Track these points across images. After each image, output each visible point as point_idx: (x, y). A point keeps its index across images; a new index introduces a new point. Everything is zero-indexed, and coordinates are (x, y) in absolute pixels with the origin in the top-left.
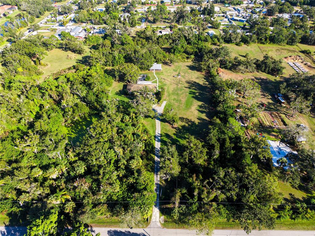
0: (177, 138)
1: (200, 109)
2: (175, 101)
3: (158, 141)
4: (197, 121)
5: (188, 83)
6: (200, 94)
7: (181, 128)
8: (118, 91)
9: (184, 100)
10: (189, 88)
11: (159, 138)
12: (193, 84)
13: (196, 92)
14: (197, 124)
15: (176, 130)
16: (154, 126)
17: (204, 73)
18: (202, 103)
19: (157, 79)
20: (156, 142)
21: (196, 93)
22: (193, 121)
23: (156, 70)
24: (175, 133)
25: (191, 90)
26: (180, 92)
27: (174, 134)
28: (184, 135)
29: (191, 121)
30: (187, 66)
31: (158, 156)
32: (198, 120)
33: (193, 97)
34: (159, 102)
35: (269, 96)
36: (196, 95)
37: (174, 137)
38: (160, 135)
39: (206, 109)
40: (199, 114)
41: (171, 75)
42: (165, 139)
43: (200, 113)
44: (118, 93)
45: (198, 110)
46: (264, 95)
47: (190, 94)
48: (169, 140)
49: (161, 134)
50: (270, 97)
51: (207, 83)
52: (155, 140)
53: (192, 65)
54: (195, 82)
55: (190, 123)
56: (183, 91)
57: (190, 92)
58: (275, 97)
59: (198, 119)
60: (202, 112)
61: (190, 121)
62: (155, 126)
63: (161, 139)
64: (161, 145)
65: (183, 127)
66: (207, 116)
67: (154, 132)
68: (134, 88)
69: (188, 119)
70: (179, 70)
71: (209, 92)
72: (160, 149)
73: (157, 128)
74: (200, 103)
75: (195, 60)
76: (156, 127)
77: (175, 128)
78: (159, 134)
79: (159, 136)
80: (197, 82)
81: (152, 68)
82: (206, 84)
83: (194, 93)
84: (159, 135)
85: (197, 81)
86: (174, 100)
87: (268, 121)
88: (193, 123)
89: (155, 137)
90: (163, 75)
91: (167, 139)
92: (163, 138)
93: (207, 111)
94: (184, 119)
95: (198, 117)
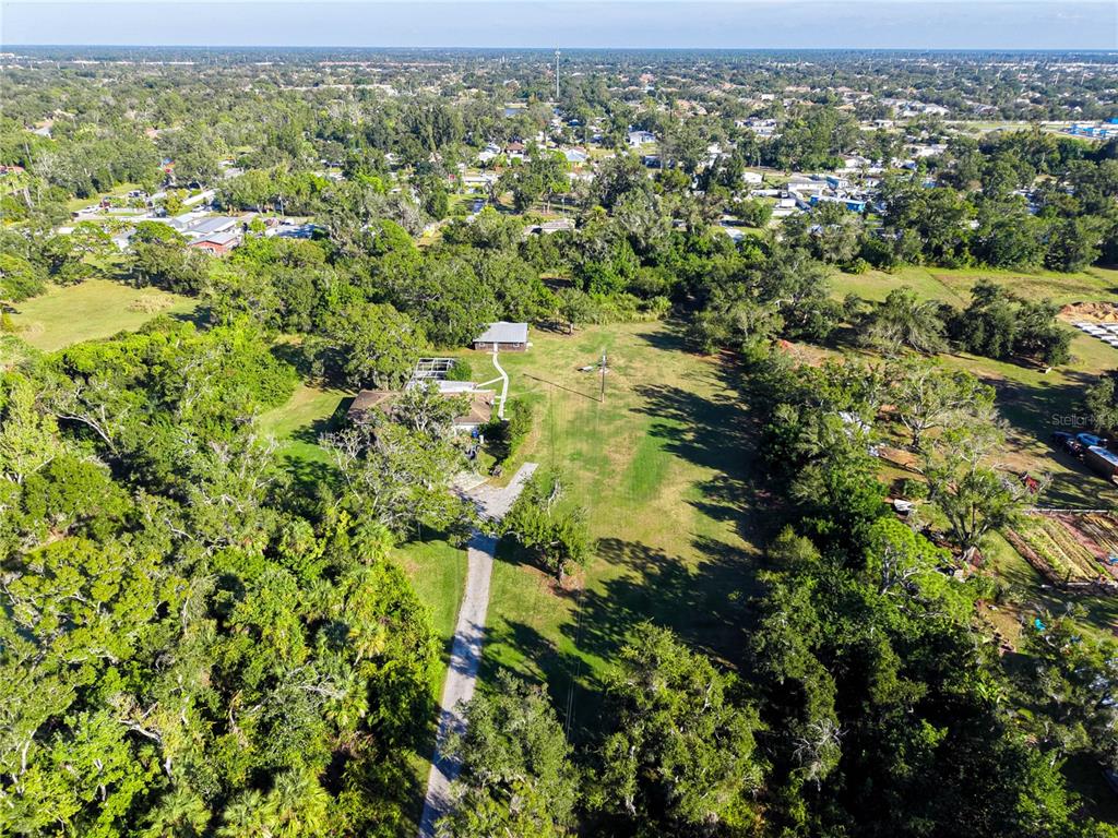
0: (576, 652)
1: (706, 501)
2: (579, 464)
3: (462, 670)
4: (692, 560)
5: (646, 392)
6: (702, 436)
7: (604, 593)
8: (307, 423)
9: (622, 460)
10: (651, 412)
11: (475, 650)
12: (665, 397)
13: (684, 426)
14: (693, 570)
15: (579, 603)
16: (453, 585)
17: (715, 357)
18: (716, 472)
19: (506, 379)
20: (452, 674)
21: (683, 431)
22: (670, 556)
23: (502, 344)
24: (569, 619)
26: (605, 428)
27: (565, 629)
28: (621, 633)
29: (663, 558)
30: (642, 336)
31: (447, 769)
32: (698, 553)
33: (670, 448)
34: (498, 468)
35: (1040, 444)
36: (682, 440)
37: (564, 645)
38: (480, 635)
39: (734, 498)
40: (699, 521)
41: (567, 365)
42: (509, 656)
43: (706, 519)
44: (306, 433)
45: (701, 507)
46: (1015, 441)
47: (653, 434)
48: (533, 665)
49: (487, 631)
50: (1044, 448)
51: (734, 394)
52: (447, 662)
53: (661, 330)
54: (677, 391)
55: (655, 569)
56: (619, 423)
57: (655, 426)
58: (1068, 448)
59: (696, 545)
60: (717, 514)
61: (658, 559)
62: (463, 579)
63: (485, 657)
65: (619, 587)
66: (744, 532)
67: (451, 615)
69: (645, 550)
70: (603, 349)
71: (743, 430)
72: (466, 720)
73: (469, 589)
74: (706, 474)
75: (672, 316)
76: (462, 590)
77: (573, 595)
78: (475, 627)
79: (473, 640)
80: (687, 390)
81: (484, 337)
82: (728, 398)
83: (673, 432)
84: (477, 634)
85: (686, 386)
86: (573, 460)
87: (1070, 554)
88: (673, 568)
89: (450, 645)
91: (522, 658)
92: (499, 653)
93: (741, 508)
94: (621, 549)
95: (695, 538)
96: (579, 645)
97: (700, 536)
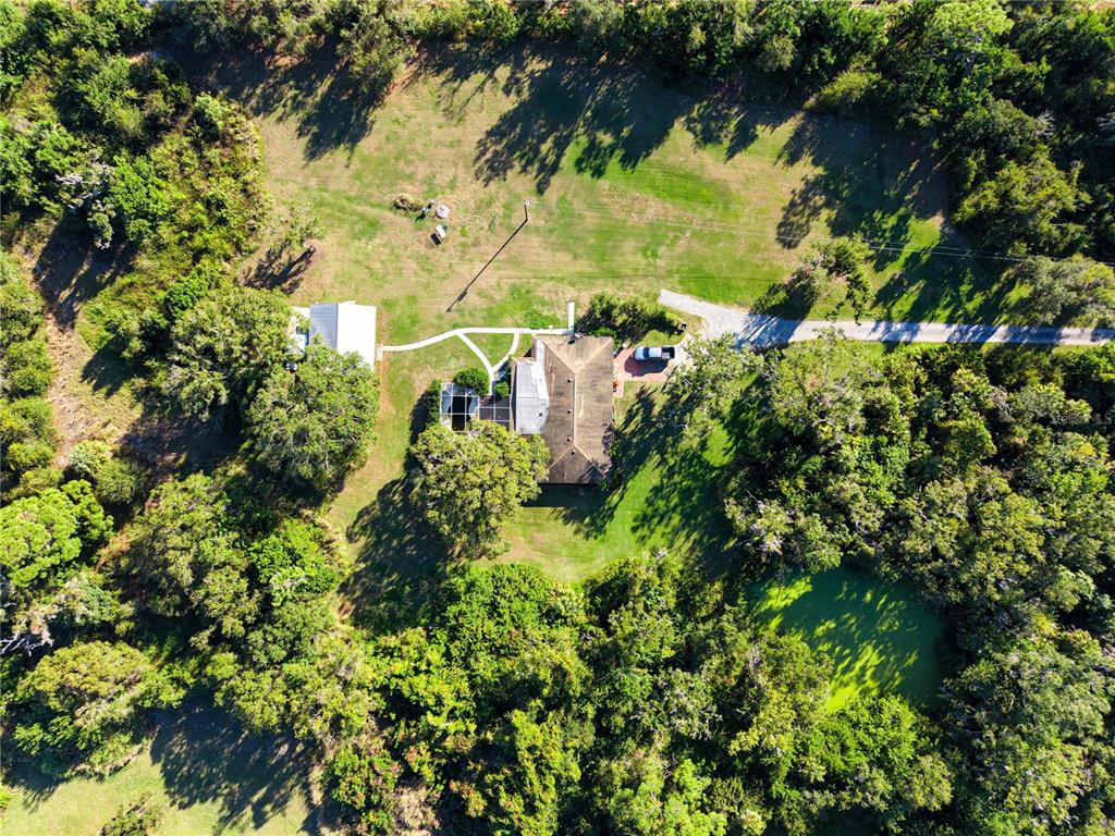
0: (902, 260)
1: (726, 143)
2: (662, 250)
3: (915, 333)
4: (807, 169)
5: (496, 169)
8: (571, 527)
9: (654, 208)
10: (548, 170)
11: (897, 327)
12: (511, 149)
13: (584, 140)
14: (820, 171)
18: (678, 125)
19: (460, 333)
20: (917, 339)
21: (593, 143)
22: (800, 186)
25: (568, 161)
26: (591, 219)
27: (878, 268)
28: (885, 231)
29: (806, 191)
30: (313, 152)
31: (988, 334)
32: (801, 162)
33: (630, 160)
36: (612, 148)
38: (883, 325)
39: (726, 118)
41: (419, 257)
42: (905, 304)
44: (593, 523)
45: (731, 153)
47: (598, 172)
48: (913, 289)
49: (878, 320)
51: (503, 73)
52: (907, 344)
53: (293, 122)
54: (496, 133)
55: (819, 199)
56: (578, 205)
57: (580, 170)
59: (793, 159)
60: (744, 139)
61: (805, 197)
63: (901, 320)
64: (933, 319)
65: (838, 228)
66: (776, 120)
68: (590, 446)
69: (793, 204)
70: (363, 208)
71: (595, 81)
72: (954, 327)
74: (680, 136)
78: (874, 330)
79: (888, 329)
80: (494, 120)
82: (514, 80)
83: (592, 150)
86: (654, 255)
88: (812, 186)
89: (891, 346)
90: (412, 299)
91: (905, 296)
92: (900, 312)
93: (737, 114)
94: (792, 224)
95: (781, 162)
96: (894, 259)
97: (779, 157)
